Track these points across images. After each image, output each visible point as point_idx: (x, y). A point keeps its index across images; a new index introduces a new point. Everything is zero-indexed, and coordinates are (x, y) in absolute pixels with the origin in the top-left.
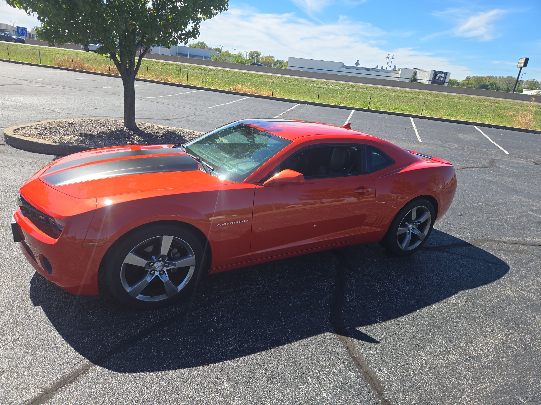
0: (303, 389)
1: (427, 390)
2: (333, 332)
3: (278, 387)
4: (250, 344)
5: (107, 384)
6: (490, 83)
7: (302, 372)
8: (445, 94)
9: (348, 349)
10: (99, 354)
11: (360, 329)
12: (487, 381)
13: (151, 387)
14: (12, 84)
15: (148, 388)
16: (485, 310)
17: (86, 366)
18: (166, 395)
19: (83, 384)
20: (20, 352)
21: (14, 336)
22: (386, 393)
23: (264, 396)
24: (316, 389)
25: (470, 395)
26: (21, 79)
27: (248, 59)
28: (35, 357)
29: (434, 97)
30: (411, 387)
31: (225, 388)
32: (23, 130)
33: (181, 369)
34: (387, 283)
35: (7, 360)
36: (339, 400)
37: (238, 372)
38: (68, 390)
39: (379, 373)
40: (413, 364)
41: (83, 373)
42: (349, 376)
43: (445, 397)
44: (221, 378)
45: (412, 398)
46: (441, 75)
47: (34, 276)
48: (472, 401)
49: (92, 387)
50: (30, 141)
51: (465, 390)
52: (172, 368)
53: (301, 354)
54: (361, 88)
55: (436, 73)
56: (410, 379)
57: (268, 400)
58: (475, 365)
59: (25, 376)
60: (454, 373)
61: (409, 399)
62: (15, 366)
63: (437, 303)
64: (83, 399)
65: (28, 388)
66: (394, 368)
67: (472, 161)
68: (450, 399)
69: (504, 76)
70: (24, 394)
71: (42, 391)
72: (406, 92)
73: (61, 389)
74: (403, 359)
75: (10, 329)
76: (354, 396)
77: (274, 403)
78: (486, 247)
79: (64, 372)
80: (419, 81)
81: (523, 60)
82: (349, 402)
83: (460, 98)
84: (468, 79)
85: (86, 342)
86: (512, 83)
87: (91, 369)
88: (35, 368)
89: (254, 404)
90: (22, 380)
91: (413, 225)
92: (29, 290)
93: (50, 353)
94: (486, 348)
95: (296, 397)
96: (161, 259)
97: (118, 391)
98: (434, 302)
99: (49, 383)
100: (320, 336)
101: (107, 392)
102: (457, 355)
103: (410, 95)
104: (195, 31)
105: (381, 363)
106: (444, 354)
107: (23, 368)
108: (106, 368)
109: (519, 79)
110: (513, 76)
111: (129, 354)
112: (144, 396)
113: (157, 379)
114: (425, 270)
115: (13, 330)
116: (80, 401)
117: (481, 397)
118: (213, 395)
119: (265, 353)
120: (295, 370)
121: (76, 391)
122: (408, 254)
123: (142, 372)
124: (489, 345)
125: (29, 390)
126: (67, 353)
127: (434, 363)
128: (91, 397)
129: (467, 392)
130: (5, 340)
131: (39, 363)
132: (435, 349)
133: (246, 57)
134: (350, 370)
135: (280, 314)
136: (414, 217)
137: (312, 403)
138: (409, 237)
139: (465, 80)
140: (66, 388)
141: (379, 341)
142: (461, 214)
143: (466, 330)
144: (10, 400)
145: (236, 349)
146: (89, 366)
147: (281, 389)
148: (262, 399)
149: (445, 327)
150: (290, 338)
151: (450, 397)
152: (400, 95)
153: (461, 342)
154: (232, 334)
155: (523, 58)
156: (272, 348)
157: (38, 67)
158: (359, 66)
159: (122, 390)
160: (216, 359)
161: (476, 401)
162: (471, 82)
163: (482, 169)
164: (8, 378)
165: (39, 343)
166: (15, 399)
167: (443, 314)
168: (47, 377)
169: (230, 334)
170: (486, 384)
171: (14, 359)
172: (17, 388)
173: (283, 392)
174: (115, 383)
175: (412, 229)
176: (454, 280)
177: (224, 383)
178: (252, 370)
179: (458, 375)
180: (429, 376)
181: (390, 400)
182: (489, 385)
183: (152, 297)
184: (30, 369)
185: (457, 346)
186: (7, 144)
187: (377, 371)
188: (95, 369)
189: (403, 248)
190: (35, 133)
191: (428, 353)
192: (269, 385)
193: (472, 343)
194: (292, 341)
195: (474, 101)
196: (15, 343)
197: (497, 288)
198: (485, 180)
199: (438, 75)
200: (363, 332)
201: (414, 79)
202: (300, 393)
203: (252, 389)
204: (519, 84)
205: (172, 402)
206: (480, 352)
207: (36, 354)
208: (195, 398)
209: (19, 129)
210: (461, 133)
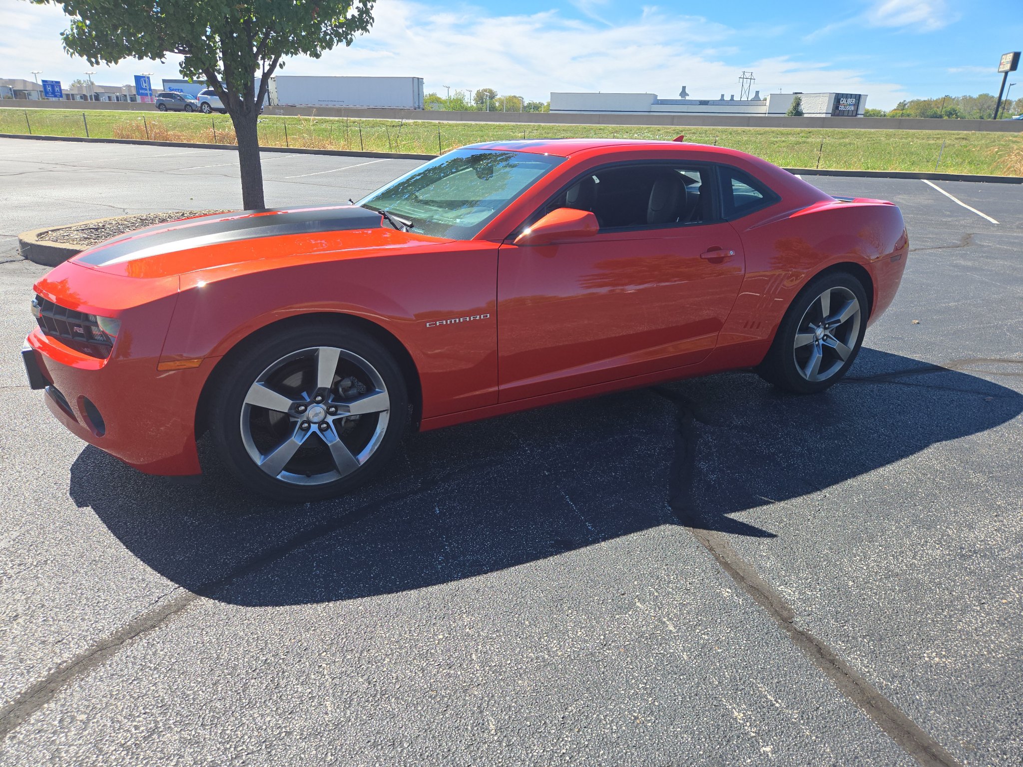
0: (625, 619)
1: (886, 612)
2: (679, 524)
3: (573, 618)
4: (510, 549)
5: (225, 628)
6: (946, 112)
7: (622, 591)
8: (860, 131)
9: (711, 549)
10: (208, 578)
11: (733, 516)
12: (1014, 591)
13: (313, 628)
14: (35, 170)
15: (308, 630)
16: (990, 472)
17: (182, 601)
18: (344, 640)
19: (176, 629)
20: (49, 583)
21: (39, 558)
22: (800, 621)
23: (545, 635)
24: (653, 618)
25: (980, 617)
26: (54, 162)
27: (475, 105)
28: (79, 589)
29: (840, 138)
30: (852, 608)
31: (466, 624)
32: (54, 234)
33: (374, 595)
34: (780, 438)
35: (23, 597)
36: (703, 636)
37: (490, 596)
38: (144, 641)
39: (782, 587)
40: (852, 568)
41: (176, 612)
42: (719, 595)
43: (927, 622)
44: (456, 608)
45: (857, 627)
46: (850, 101)
47: (77, 460)
48: (987, 627)
49: (195, 633)
50: (68, 250)
51: (967, 607)
52: (354, 595)
53: (616, 561)
54: (694, 133)
55: (838, 98)
56: (848, 594)
57: (555, 641)
58: (985, 566)
59: (59, 621)
60: (941, 581)
61: (851, 629)
62: (40, 606)
63: (888, 466)
64: (176, 655)
65: (64, 641)
66: (813, 577)
67: (926, 238)
68: (938, 625)
69: (972, 95)
70: (58, 651)
71: (92, 646)
72: (782, 134)
73: (130, 641)
74: (829, 562)
75: (31, 546)
76: (733, 627)
77: (567, 645)
78: (976, 371)
79: (138, 612)
80: (805, 116)
81: (1010, 57)
82: (724, 638)
83: (891, 136)
84: (902, 106)
85: (181, 560)
86: (988, 107)
87: (192, 603)
88: (79, 608)
89: (525, 648)
90: (52, 629)
91: (825, 328)
92: (69, 482)
93: (108, 581)
94: (1002, 535)
95: (612, 633)
96: (319, 398)
97: (247, 638)
98: (882, 465)
99: (107, 631)
100: (652, 532)
101: (225, 640)
102: (941, 549)
103: (792, 139)
104: (364, 15)
105: (784, 570)
106: (914, 549)
107: (56, 607)
108: (223, 601)
109: (1004, 98)
110: (991, 94)
111: (267, 577)
112: (299, 645)
113: (325, 614)
114: (855, 414)
115: (37, 547)
116: (170, 659)
117: (1005, 619)
118: (441, 637)
119: (541, 562)
120: (607, 589)
121: (161, 642)
122: (818, 390)
123: (295, 604)
124: (1006, 529)
125: (69, 644)
126: (143, 580)
127: (895, 565)
128: (192, 651)
129: (974, 611)
130: (20, 565)
131: (87, 599)
132: (893, 541)
133: (470, 101)
134: (720, 584)
135: (566, 499)
136: (826, 312)
137: (646, 642)
138: (820, 354)
139: (895, 110)
140: (141, 639)
141: (774, 533)
142: (917, 321)
143: (954, 507)
144: (29, 662)
145: (482, 559)
146: (188, 600)
147: (580, 622)
148: (543, 640)
149: (910, 503)
150: (592, 536)
151: (937, 621)
152: (772, 139)
153: (947, 528)
154: (473, 535)
155: (1009, 53)
156: (556, 555)
157: (83, 143)
158: (687, 98)
159: (256, 636)
160: (444, 576)
161: (994, 625)
162: (908, 112)
163: (948, 250)
164: (26, 626)
165: (87, 566)
166: (40, 660)
167: (904, 483)
168: (104, 621)
169: (469, 536)
170: (1011, 595)
171: (37, 594)
172: (43, 642)
173: (583, 625)
174: (241, 624)
175: (823, 338)
176: (918, 427)
177: (462, 616)
178: (518, 592)
179: (949, 582)
180: (889, 587)
181: (810, 632)
182: (1018, 596)
183: (308, 476)
184: (68, 610)
185: (939, 534)
186: (27, 258)
187: (778, 584)
188: (200, 603)
189: (808, 376)
190: (77, 237)
191: (881, 548)
192: (555, 616)
193: (971, 527)
194: (596, 541)
195: (917, 138)
196: (39, 568)
197: (1009, 434)
198: (956, 266)
199: (843, 101)
200: (741, 520)
201: (797, 112)
202: (619, 627)
203: (520, 623)
204: (1004, 108)
205: (357, 652)
206: (990, 542)
207: (80, 585)
208: (404, 643)
209: (47, 232)
210: (899, 194)
